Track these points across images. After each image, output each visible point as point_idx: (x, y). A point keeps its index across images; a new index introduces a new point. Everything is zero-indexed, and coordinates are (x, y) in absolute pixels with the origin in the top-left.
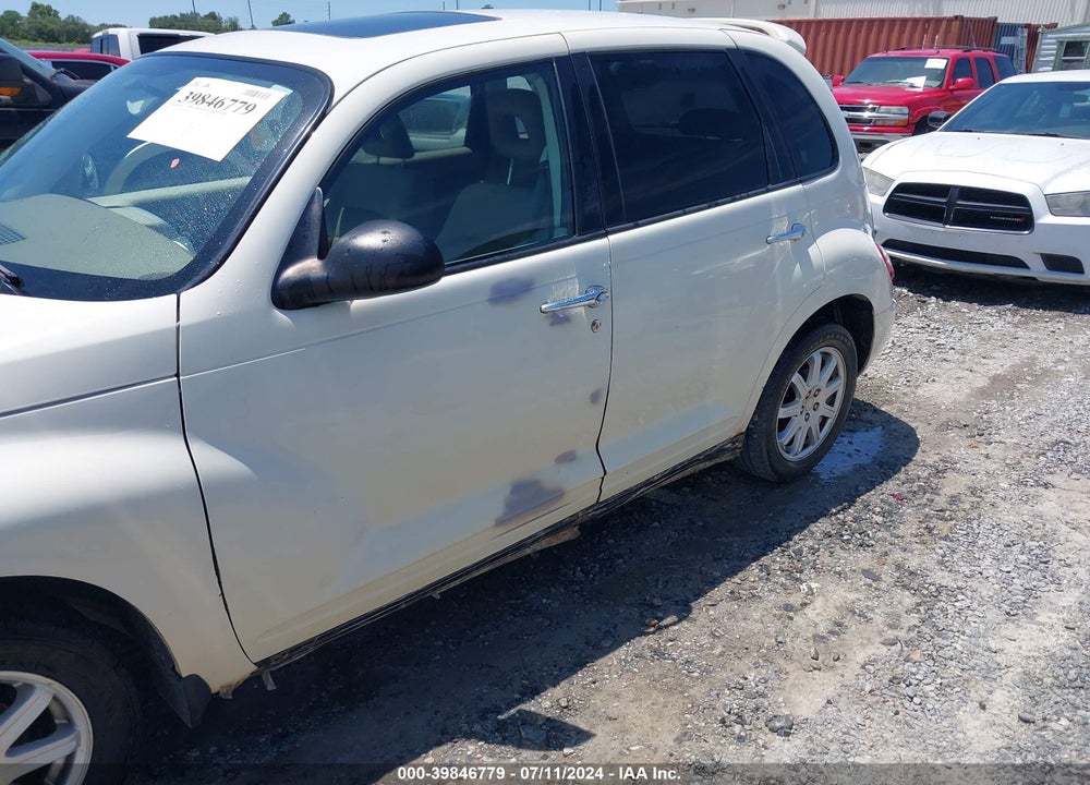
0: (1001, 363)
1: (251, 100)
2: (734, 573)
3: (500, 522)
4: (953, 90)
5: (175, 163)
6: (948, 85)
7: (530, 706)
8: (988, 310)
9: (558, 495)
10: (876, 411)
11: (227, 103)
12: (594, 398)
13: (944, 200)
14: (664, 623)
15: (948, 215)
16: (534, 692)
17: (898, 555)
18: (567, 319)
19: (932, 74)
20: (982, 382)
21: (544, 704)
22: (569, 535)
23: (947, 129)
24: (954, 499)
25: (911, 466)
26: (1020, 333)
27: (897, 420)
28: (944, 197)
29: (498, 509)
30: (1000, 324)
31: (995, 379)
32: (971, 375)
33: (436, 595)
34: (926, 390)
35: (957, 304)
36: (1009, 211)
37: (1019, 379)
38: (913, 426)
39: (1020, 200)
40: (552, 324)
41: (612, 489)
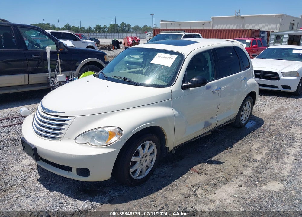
0: (276, 107)
1: (172, 57)
2: (238, 141)
3: (204, 128)
4: (252, 48)
5: (162, 67)
6: (251, 47)
7: (212, 159)
8: (271, 97)
9: (211, 124)
10: (254, 116)
11: (167, 58)
12: (217, 107)
13: (260, 74)
14: (229, 148)
15: (261, 77)
16: (211, 157)
17: (267, 139)
18: (215, 93)
19: (247, 44)
20: (273, 111)
21: (214, 158)
22: (210, 133)
23: (257, 58)
24: (274, 130)
25: (264, 125)
26: (279, 102)
27: (258, 118)
28: (260, 73)
29: (203, 126)
30: (274, 100)
31: (276, 110)
32: (271, 110)
33: (193, 141)
34: (262, 112)
35: (264, 96)
36: (274, 76)
37: (281, 110)
38: (262, 118)
39: (276, 74)
40: (213, 93)
41: (219, 124)
